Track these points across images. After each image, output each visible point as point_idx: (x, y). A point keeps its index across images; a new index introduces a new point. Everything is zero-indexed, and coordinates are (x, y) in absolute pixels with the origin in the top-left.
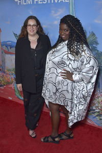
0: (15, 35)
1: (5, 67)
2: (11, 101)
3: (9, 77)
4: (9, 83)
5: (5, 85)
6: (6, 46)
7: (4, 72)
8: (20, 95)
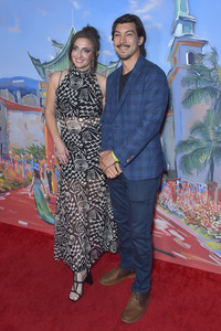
0: (36, 62)
1: (7, 143)
2: (25, 231)
3: (19, 169)
4: (18, 185)
5: (7, 190)
6: (11, 91)
7: (7, 158)
8: (50, 214)
